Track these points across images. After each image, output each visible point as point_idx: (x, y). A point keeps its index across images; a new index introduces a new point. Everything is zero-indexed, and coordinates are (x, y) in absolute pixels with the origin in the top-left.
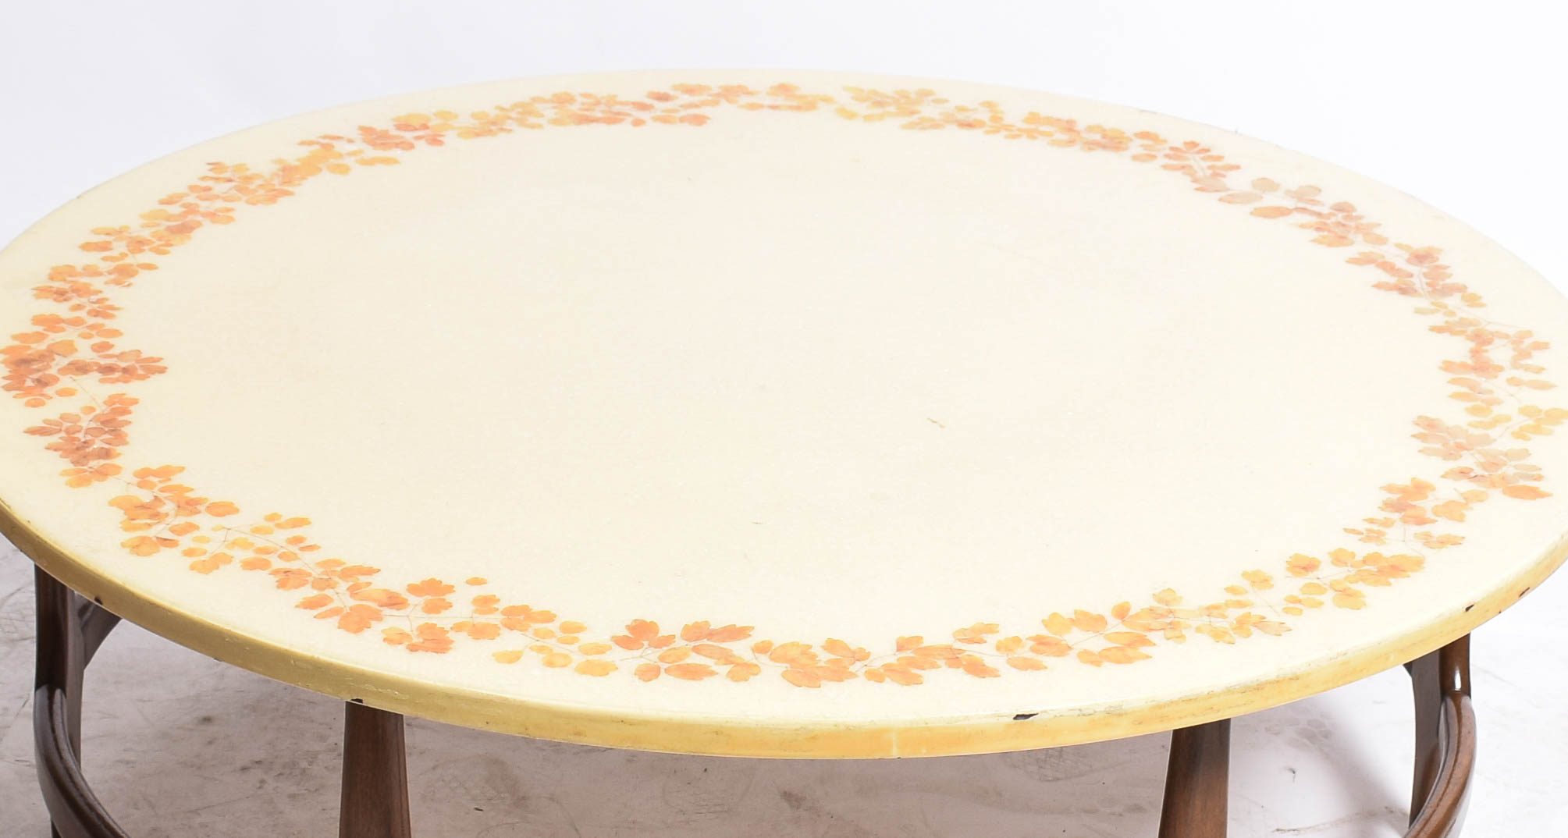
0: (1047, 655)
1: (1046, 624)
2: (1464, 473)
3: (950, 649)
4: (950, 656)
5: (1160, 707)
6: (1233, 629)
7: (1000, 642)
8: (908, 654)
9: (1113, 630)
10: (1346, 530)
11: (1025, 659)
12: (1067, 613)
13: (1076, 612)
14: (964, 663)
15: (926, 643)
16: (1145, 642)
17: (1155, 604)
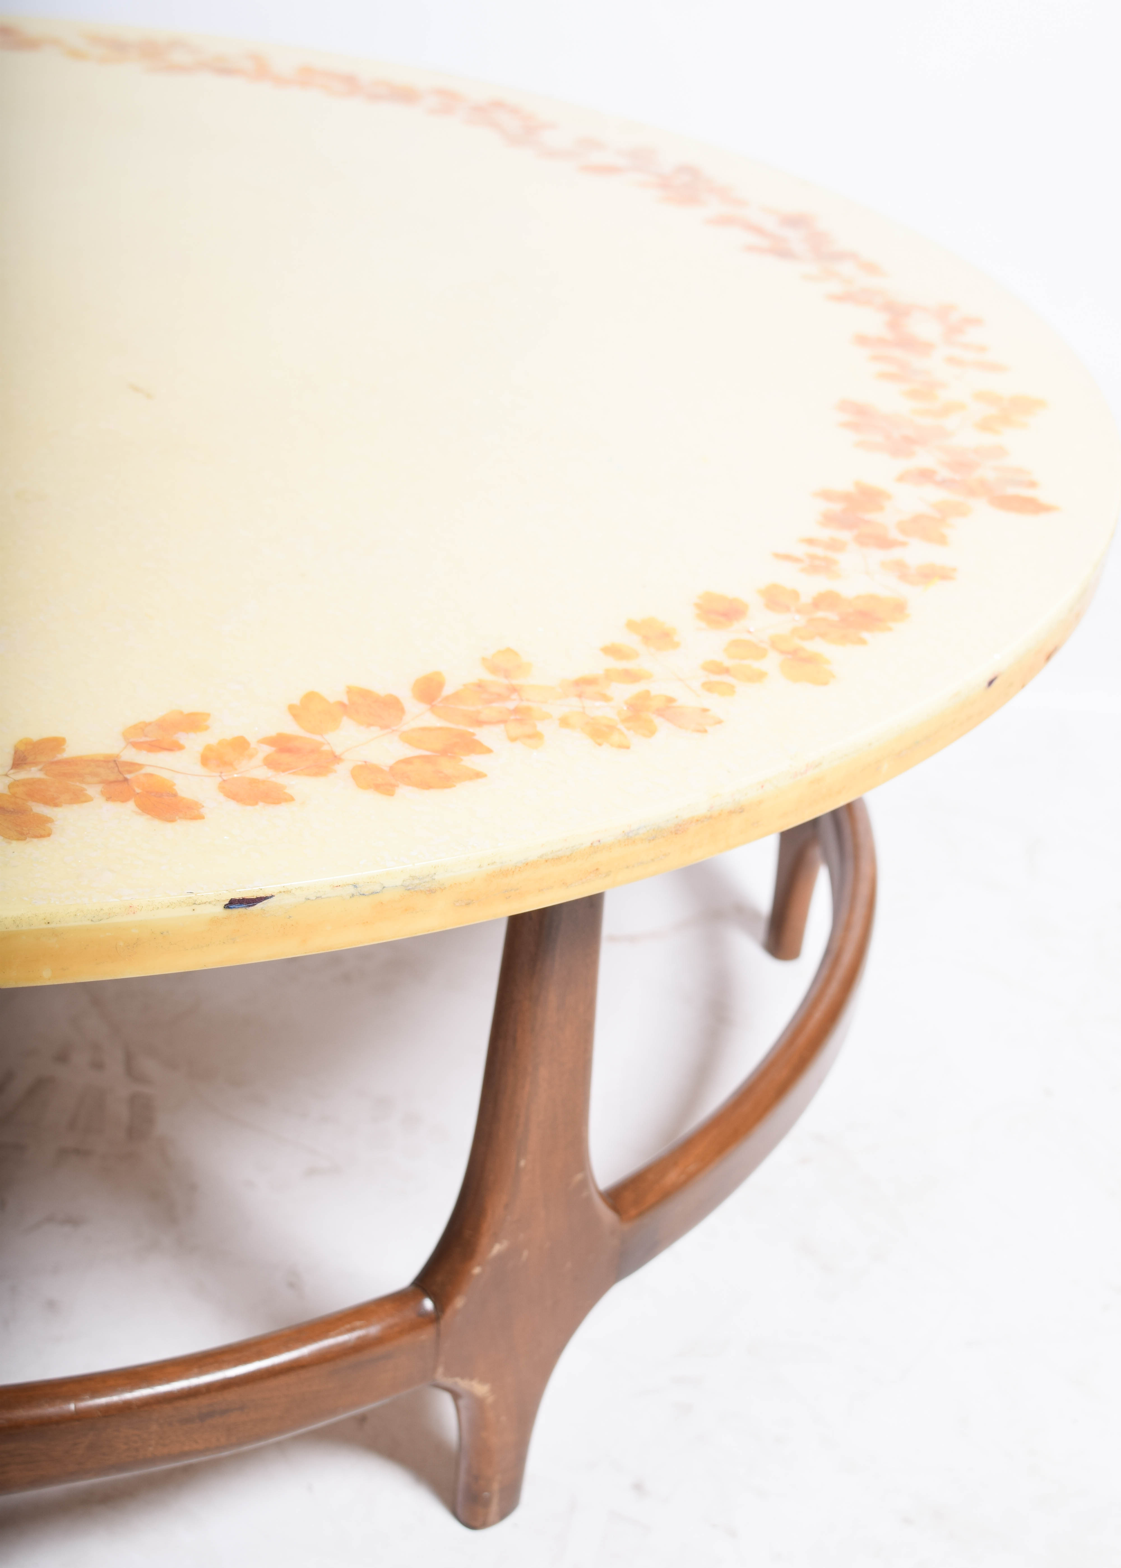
0: (294, 773)
1: (296, 712)
2: (925, 476)
3: (113, 762)
4: (112, 777)
5: (505, 873)
6: (626, 720)
7: (209, 748)
8: (33, 773)
9: (414, 724)
10: (777, 556)
11: (254, 782)
12: (335, 693)
13: (350, 691)
14: (138, 790)
15: (71, 751)
16: (474, 746)
17: (487, 676)
